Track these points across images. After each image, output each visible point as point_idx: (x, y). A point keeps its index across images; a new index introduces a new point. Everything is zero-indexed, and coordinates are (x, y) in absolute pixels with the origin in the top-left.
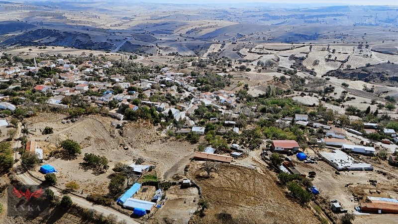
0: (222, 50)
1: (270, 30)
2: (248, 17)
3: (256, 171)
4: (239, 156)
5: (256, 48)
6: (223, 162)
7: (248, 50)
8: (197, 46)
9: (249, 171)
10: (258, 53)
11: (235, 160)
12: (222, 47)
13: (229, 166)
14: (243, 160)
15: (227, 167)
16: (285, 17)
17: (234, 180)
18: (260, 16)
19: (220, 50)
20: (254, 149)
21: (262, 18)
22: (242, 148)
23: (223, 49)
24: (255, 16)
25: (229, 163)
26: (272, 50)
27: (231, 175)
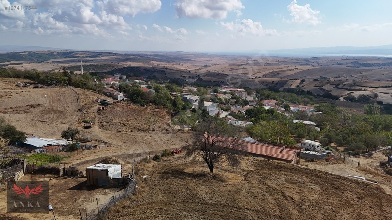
0: (301, 86)
1: (361, 73)
2: (333, 64)
3: (379, 189)
4: (318, 158)
5: (345, 85)
6: (269, 158)
7: (334, 86)
8: (271, 82)
9: (354, 185)
10: (348, 90)
11: (307, 164)
12: (300, 83)
13: (285, 167)
14: (330, 166)
15: (279, 168)
16: (379, 65)
17: (296, 197)
18: (347, 63)
19: (298, 86)
20: (358, 154)
21: (350, 65)
22: (328, 149)
23: (303, 85)
24: (342, 64)
25: (290, 162)
26: (367, 87)
27: (289, 185)
